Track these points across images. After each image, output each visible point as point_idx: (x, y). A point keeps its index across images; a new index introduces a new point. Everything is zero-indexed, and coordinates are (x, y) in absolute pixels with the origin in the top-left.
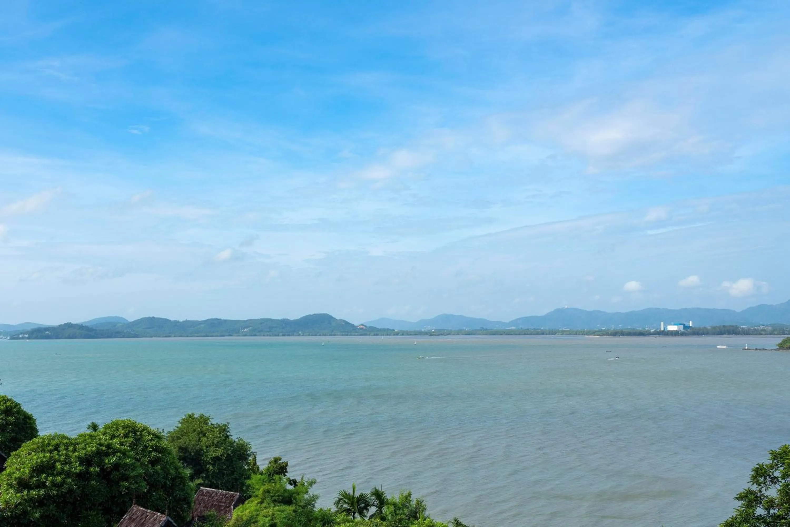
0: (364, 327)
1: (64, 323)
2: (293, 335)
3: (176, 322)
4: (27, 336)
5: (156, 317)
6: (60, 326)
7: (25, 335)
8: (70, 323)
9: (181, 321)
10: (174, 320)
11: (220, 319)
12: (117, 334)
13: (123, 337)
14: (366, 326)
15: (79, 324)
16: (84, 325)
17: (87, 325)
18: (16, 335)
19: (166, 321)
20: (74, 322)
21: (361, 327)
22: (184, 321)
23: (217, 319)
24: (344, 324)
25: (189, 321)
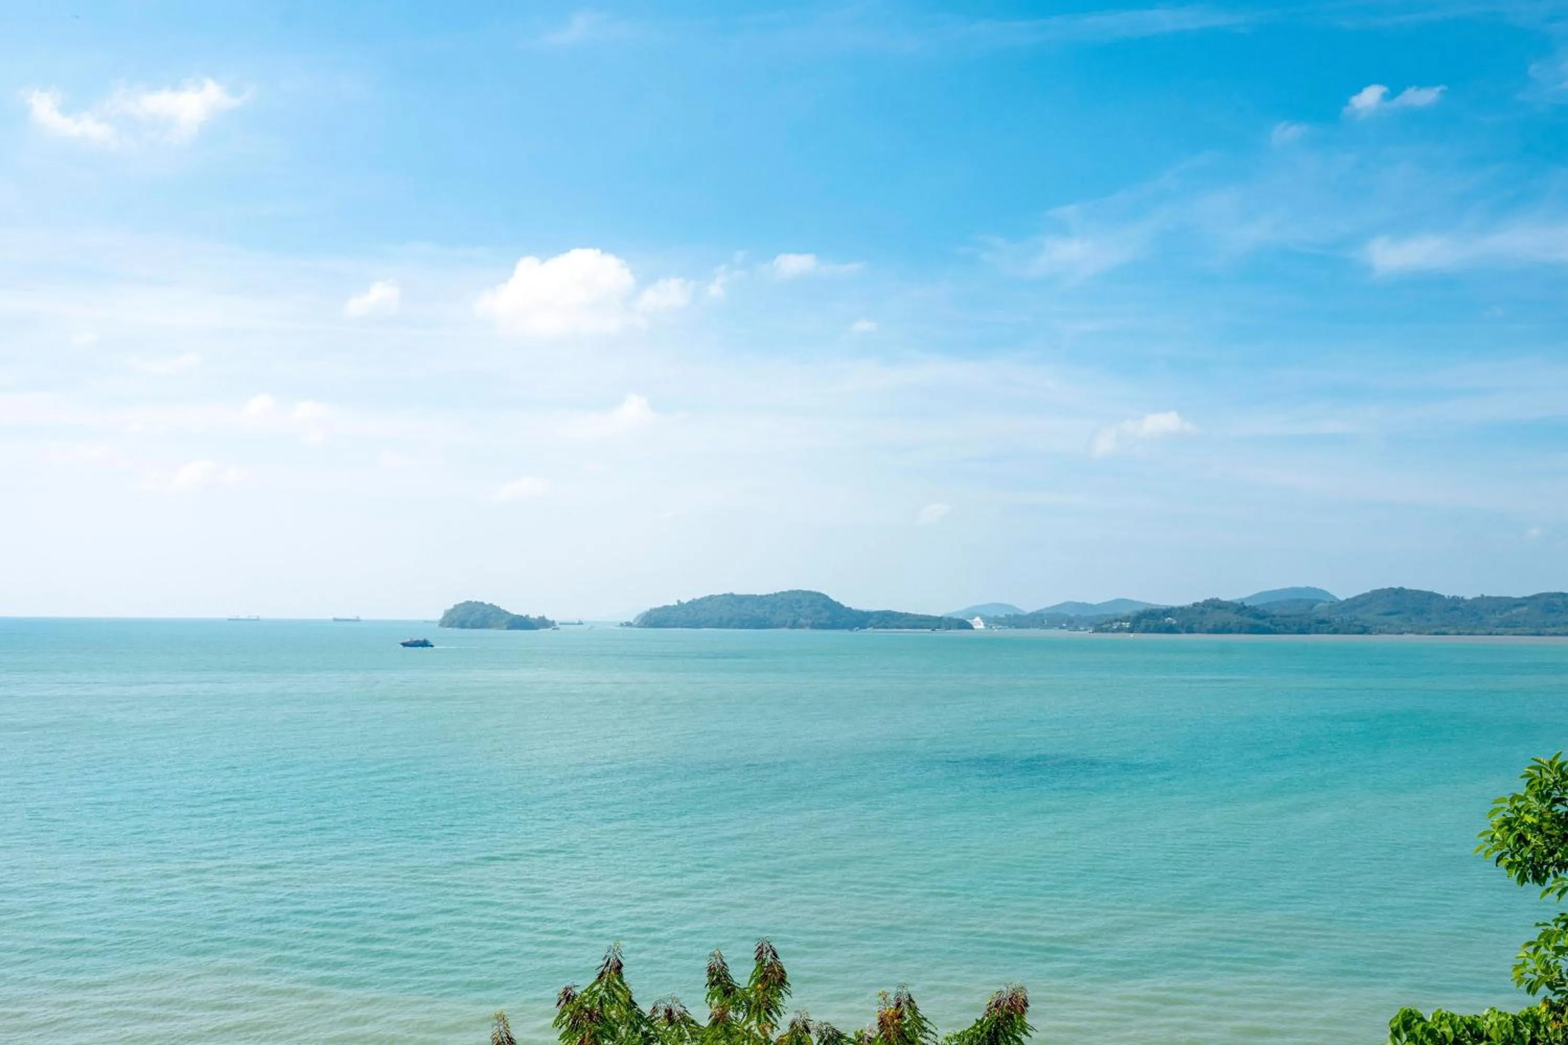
1: (1205, 598)
4: (1127, 625)
5: (1407, 587)
6: (1195, 605)
7: (1123, 624)
8: (1217, 600)
12: (1322, 625)
13: (1335, 632)
15: (1236, 602)
16: (1247, 604)
17: (1252, 604)
18: (1105, 623)
20: (1225, 597)
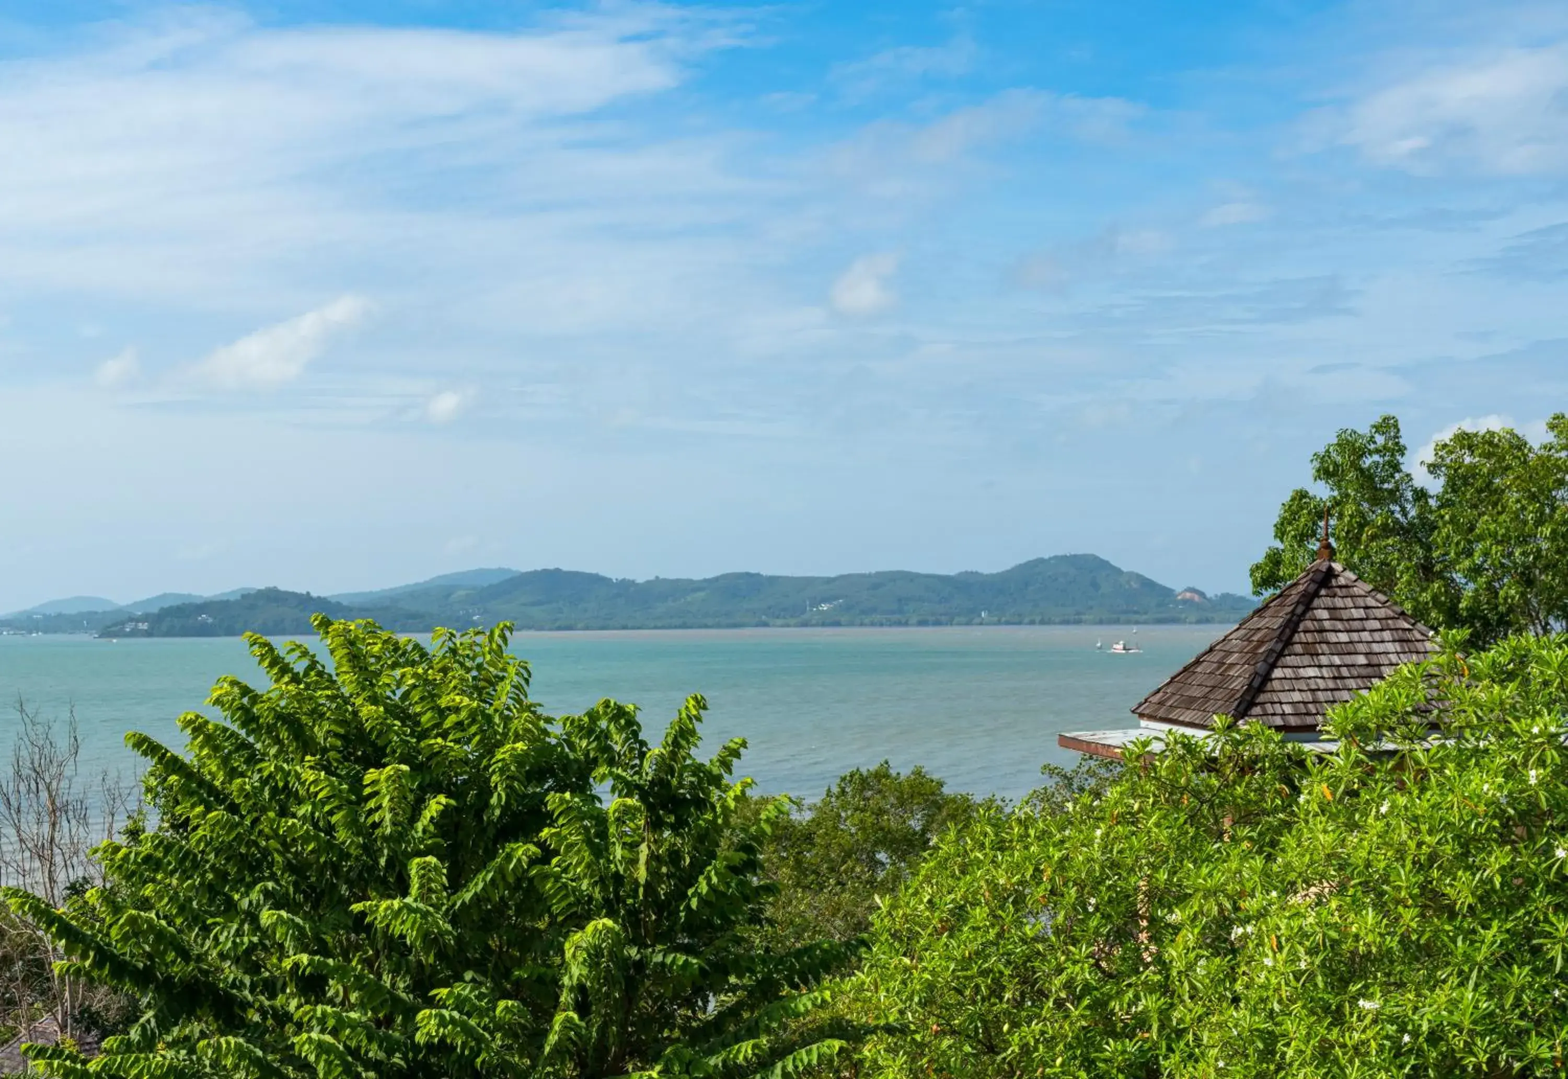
0: (1197, 598)
2: (950, 623)
3: (626, 586)
9: (640, 580)
10: (620, 578)
11: (758, 575)
14: (1202, 594)
18: (115, 625)
19: (597, 580)
21: (1188, 595)
22: (648, 582)
23: (748, 574)
24: (1134, 585)
25: (665, 580)
